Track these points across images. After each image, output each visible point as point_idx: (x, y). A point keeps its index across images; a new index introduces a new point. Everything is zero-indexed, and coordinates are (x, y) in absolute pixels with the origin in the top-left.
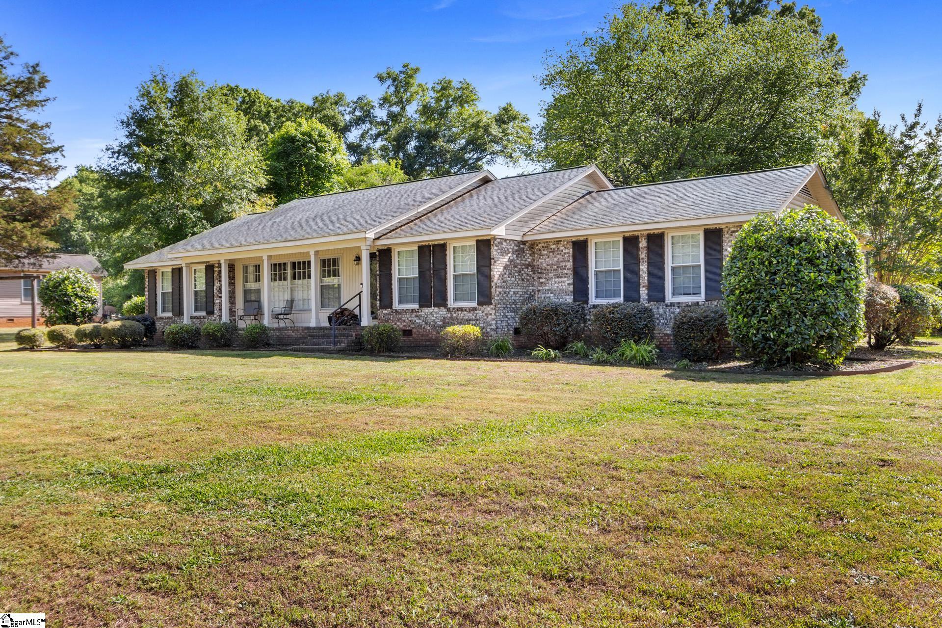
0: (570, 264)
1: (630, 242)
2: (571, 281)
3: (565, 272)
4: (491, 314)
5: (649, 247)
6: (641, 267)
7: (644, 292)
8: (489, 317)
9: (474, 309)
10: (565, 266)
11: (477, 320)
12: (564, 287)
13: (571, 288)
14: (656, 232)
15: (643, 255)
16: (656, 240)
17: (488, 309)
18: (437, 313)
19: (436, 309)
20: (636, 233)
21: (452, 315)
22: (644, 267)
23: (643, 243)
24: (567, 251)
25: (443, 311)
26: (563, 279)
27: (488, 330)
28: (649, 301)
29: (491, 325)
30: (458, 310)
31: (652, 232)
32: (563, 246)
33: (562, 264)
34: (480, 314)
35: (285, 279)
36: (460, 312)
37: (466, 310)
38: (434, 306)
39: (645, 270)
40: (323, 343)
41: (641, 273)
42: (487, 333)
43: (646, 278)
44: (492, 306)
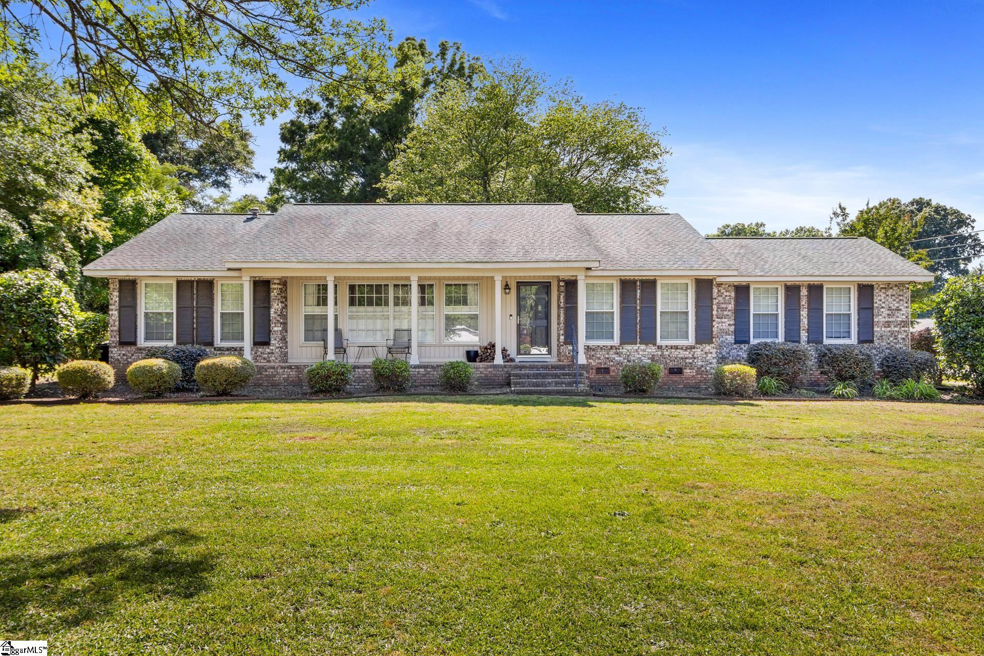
0: (731, 306)
1: (792, 290)
2: (732, 322)
3: (726, 313)
4: (711, 353)
5: (809, 297)
6: (802, 313)
7: (804, 335)
8: (710, 355)
9: (692, 348)
10: (726, 308)
11: (695, 358)
12: (724, 327)
13: (732, 328)
14: (816, 283)
15: (804, 302)
16: (816, 290)
17: (708, 348)
18: (645, 351)
19: (643, 347)
20: (797, 283)
21: (663, 353)
22: (804, 313)
23: (804, 292)
24: (728, 294)
25: (651, 349)
26: (723, 320)
27: (708, 368)
28: (809, 342)
29: (711, 363)
30: (672, 348)
31: (812, 283)
32: (724, 289)
33: (723, 306)
34: (698, 352)
35: (387, 304)
36: (673, 350)
37: (682, 349)
38: (640, 343)
39: (805, 315)
40: (549, 383)
41: (802, 318)
42: (707, 371)
43: (806, 322)
44: (713, 345)
